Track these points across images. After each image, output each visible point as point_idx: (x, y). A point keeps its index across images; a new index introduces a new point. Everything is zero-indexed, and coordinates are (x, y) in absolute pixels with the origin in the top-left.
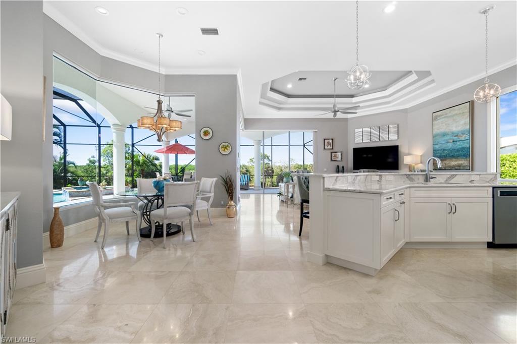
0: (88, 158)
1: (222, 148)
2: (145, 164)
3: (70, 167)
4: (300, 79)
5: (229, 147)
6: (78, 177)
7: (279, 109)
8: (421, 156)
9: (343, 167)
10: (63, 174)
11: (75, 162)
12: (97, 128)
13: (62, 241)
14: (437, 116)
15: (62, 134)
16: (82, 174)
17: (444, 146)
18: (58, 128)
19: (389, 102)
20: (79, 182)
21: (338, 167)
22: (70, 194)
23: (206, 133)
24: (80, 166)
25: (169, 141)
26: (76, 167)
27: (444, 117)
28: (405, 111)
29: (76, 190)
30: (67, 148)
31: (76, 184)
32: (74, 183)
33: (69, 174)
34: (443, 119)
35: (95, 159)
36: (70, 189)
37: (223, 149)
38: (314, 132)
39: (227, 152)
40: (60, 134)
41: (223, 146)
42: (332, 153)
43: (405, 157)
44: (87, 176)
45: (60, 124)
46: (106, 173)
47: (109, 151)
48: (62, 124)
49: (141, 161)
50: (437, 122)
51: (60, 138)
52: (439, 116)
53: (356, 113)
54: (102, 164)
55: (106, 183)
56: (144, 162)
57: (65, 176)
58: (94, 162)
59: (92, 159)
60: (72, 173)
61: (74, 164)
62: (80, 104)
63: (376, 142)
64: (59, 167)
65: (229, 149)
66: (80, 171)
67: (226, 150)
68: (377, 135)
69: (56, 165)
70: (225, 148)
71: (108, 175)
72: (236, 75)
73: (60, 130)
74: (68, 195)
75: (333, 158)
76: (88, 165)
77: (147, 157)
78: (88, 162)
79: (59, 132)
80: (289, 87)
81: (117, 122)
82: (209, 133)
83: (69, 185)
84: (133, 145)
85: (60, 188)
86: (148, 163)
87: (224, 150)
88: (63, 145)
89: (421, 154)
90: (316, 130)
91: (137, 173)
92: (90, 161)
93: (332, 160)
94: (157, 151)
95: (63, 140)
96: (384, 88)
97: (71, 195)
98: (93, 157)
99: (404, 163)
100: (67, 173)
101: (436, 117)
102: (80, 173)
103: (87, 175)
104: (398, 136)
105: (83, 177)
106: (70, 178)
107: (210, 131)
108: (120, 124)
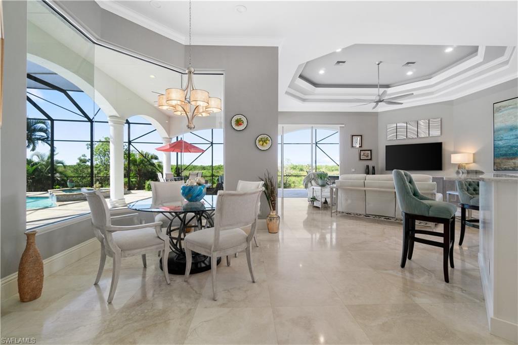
0: (79, 157)
1: (259, 141)
2: (143, 164)
3: (59, 166)
4: (339, 62)
5: (269, 141)
6: (67, 177)
7: (304, 100)
8: (474, 154)
9: (374, 168)
10: (50, 175)
11: (64, 162)
12: (89, 123)
13: (41, 289)
14: (500, 107)
15: (50, 130)
16: (72, 175)
17: (512, 142)
18: (44, 123)
19: (432, 93)
20: (68, 183)
21: (368, 167)
22: (57, 198)
23: (239, 122)
24: (69, 166)
25: (171, 138)
26: (65, 166)
27: (512, 108)
28: (450, 103)
29: (64, 193)
30: (55, 146)
31: (65, 185)
32: (62, 184)
33: (58, 175)
34: (511, 110)
35: (85, 158)
36: (58, 192)
37: (261, 143)
38: (340, 127)
39: (266, 147)
40: (47, 130)
41: (261, 140)
42: (361, 151)
43: (453, 156)
44: (78, 177)
45: (46, 118)
46: (98, 173)
47: (101, 149)
48: (49, 118)
49: (138, 161)
50: (501, 114)
51: (46, 134)
52: (504, 107)
53: (402, 104)
54: (95, 163)
55: (100, 185)
56: (142, 161)
57: (53, 177)
58: (85, 161)
59: (82, 158)
60: (61, 173)
61: (62, 164)
62: (69, 95)
63: (413, 138)
64: (46, 166)
65: (269, 143)
66: (70, 171)
67: (265, 144)
68: (414, 130)
69: (43, 165)
70: (264, 141)
71: (99, 175)
72: (278, 47)
73: (46, 126)
74: (55, 198)
75: (361, 157)
76: (79, 164)
77: (145, 156)
78: (78, 161)
79: (46, 127)
80: (321, 73)
81: (115, 113)
82: (243, 122)
83: (57, 186)
84: (130, 142)
85: (46, 190)
86: (146, 162)
87: (263, 144)
88: (50, 142)
89: (474, 152)
90: (343, 125)
91: (134, 173)
92: (81, 160)
93: (360, 159)
94: (158, 149)
95: (50, 136)
96: (429, 76)
97: (59, 199)
98: (84, 156)
99: (452, 162)
100: (56, 173)
101: (499, 109)
102: (69, 173)
103: (77, 175)
104: (441, 132)
105: (73, 177)
106: (59, 179)
107: (244, 119)
108: (118, 115)
